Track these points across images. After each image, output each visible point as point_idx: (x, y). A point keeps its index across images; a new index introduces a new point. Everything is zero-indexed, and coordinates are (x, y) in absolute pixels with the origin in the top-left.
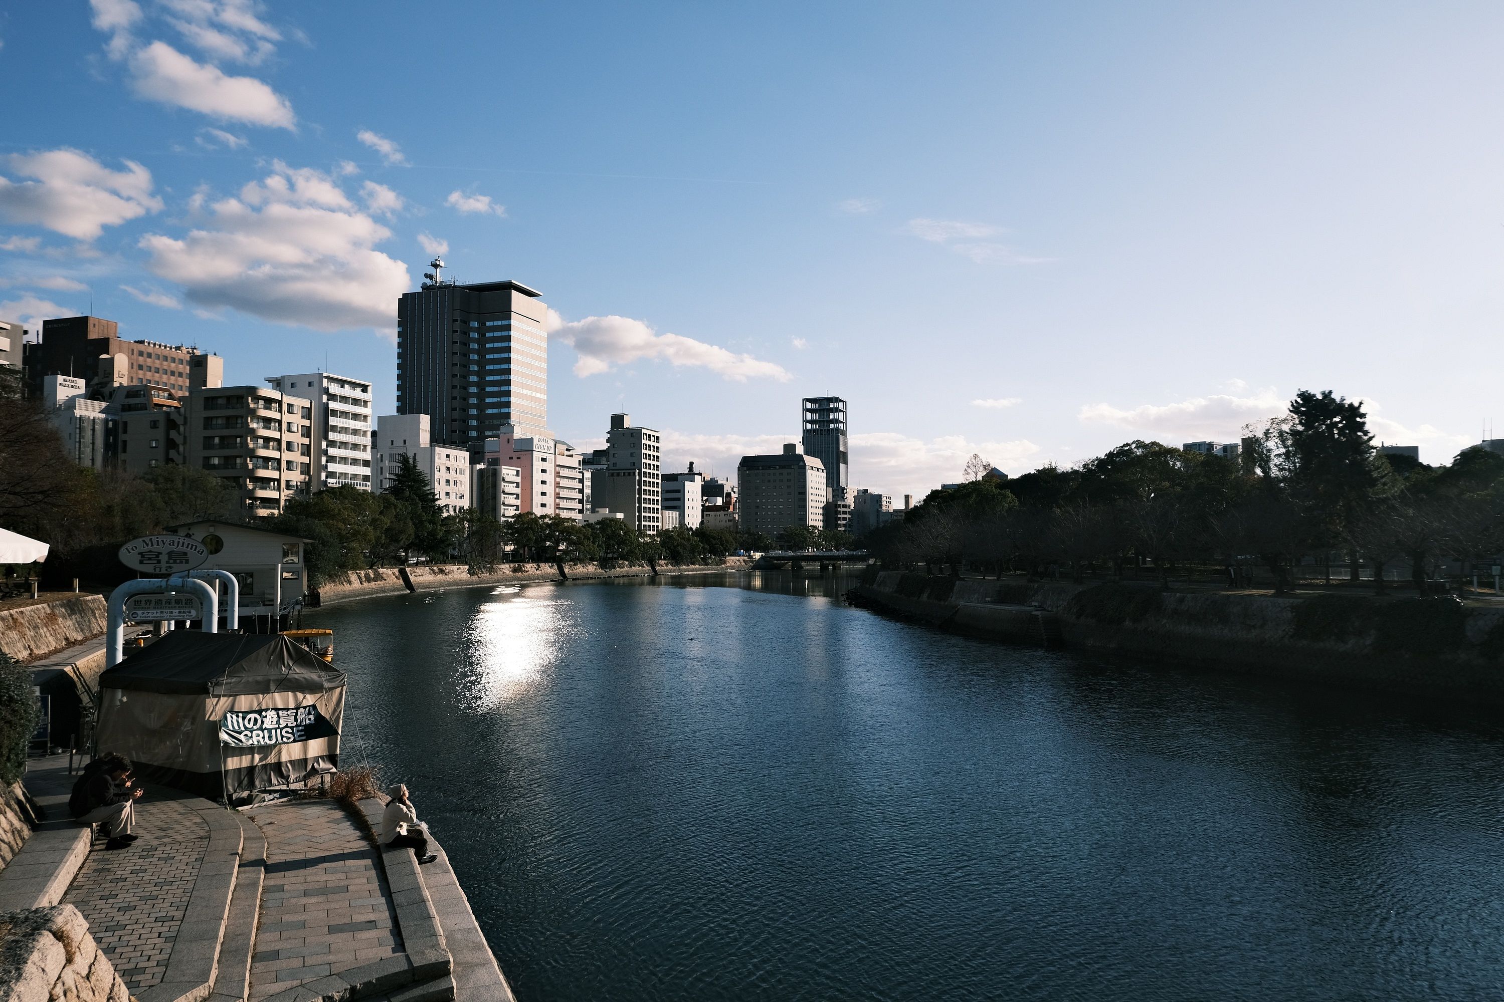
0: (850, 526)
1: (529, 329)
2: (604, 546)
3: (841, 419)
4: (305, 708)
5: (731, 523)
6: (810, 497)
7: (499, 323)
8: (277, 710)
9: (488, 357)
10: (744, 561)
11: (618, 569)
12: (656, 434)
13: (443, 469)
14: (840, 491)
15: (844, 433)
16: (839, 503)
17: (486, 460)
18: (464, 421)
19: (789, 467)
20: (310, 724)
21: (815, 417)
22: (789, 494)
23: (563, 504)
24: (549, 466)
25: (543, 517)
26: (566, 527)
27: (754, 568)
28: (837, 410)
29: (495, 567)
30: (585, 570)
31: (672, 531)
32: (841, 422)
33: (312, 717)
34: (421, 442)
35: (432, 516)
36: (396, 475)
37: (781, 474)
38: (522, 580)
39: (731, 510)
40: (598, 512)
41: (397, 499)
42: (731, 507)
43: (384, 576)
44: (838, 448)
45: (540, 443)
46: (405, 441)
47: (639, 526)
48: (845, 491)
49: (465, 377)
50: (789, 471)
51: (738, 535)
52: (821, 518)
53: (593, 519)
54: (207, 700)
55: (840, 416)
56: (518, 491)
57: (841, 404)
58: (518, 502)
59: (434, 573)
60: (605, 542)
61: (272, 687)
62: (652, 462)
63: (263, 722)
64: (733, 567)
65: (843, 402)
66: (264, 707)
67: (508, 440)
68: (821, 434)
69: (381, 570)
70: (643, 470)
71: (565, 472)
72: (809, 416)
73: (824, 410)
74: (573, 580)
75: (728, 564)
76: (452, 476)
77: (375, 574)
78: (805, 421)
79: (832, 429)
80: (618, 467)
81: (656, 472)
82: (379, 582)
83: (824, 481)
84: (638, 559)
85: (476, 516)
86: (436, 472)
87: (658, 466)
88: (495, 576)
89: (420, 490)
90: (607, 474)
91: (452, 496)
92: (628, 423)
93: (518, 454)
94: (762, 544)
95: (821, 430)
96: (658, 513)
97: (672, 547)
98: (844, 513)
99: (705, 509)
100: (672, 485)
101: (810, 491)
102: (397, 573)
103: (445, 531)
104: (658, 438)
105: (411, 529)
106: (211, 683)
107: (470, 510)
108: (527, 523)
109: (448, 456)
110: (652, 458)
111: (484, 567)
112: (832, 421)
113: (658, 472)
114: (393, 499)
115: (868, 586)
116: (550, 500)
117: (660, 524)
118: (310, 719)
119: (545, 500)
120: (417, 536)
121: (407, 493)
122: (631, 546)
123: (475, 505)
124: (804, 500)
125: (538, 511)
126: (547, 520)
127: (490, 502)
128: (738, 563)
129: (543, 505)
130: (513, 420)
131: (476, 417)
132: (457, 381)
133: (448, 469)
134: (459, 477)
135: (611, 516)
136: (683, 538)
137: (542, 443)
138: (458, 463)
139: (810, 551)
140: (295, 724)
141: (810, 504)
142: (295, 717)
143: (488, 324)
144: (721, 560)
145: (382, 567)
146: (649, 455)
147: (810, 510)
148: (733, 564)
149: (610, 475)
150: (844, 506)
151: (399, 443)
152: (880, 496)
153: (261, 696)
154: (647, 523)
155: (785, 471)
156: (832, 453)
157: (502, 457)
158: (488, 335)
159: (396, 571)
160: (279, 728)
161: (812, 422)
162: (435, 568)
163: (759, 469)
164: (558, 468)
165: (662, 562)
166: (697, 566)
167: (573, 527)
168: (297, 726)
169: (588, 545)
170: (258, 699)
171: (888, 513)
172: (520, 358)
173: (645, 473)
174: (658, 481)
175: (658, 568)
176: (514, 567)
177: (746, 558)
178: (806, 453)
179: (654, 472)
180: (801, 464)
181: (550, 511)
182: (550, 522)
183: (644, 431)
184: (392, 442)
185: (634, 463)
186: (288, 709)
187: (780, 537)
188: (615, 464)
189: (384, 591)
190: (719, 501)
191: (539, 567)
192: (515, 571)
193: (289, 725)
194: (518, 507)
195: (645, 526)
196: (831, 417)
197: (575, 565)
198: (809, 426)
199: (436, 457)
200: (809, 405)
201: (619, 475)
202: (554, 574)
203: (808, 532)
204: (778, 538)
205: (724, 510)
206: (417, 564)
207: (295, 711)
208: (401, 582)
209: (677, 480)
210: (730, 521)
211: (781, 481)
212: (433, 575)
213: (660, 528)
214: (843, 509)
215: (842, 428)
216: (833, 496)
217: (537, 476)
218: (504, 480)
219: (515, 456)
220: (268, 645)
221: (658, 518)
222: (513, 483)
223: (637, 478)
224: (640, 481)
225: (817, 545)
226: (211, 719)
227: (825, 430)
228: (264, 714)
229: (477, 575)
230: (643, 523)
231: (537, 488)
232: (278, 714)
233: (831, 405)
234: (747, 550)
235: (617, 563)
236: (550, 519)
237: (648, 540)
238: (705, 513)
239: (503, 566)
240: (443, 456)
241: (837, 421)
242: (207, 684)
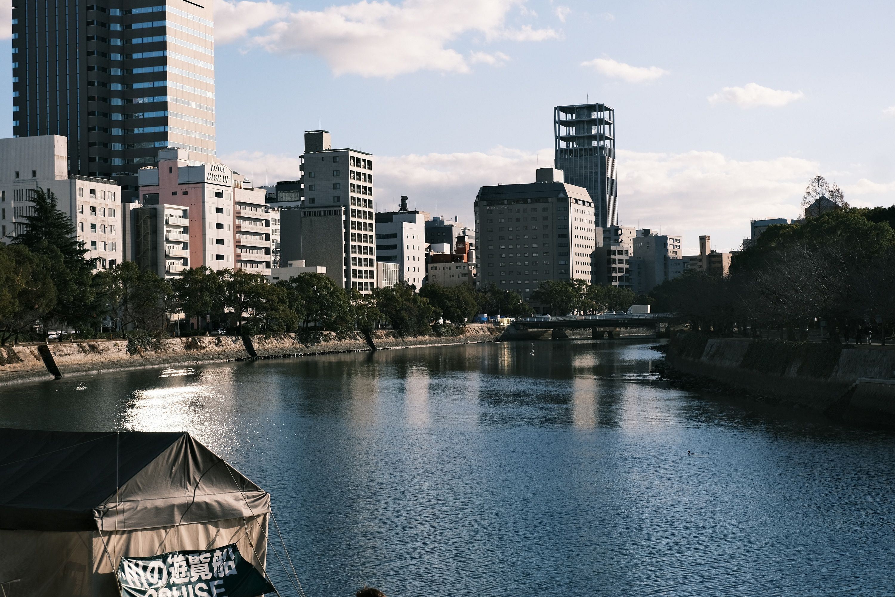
0: (628, 279)
1: (190, 17)
2: (304, 311)
3: (607, 134)
4: (221, 549)
5: (466, 279)
6: (574, 241)
7: (149, 10)
8: (185, 553)
9: (135, 56)
10: (489, 329)
11: (323, 343)
12: (367, 158)
13: (87, 210)
14: (613, 232)
15: (612, 154)
16: (613, 248)
17: (141, 197)
18: (105, 145)
19: (545, 200)
20: (231, 576)
21: (572, 131)
22: (545, 236)
23: (246, 255)
24: (226, 204)
25: (221, 273)
26: (252, 287)
27: (502, 339)
28: (601, 122)
29: (162, 341)
30: (279, 345)
31: (393, 290)
32: (607, 138)
33: (232, 564)
34: (57, 173)
35: (80, 274)
36: (28, 218)
37: (534, 210)
38: (198, 360)
39: (465, 260)
40: (291, 265)
41: (32, 251)
42: (465, 256)
43: (21, 356)
44: (603, 173)
45: (214, 172)
46: (34, 173)
47: (347, 283)
48: (620, 232)
49: (105, 85)
50: (545, 205)
51: (480, 294)
52: (589, 268)
53: (285, 275)
54: (95, 540)
55: (606, 130)
56: (186, 238)
57: (606, 113)
58: (186, 254)
59: (84, 351)
60: (304, 306)
61: (177, 517)
62: (362, 196)
63: (169, 574)
64: (474, 338)
65: (609, 110)
66: (168, 550)
67: (171, 168)
68: (581, 155)
69: (16, 349)
70: (351, 207)
71: (246, 212)
72: (563, 131)
73: (583, 122)
74: (265, 358)
75: (468, 334)
76: (99, 219)
77: (8, 354)
78: (559, 138)
79: (595, 148)
80: (316, 204)
81: (368, 210)
82: (14, 365)
83: (593, 218)
84: (350, 329)
85: (135, 273)
86: (78, 214)
87: (370, 202)
88: (162, 355)
89: (62, 238)
90: (302, 214)
91: (100, 245)
92: (329, 143)
93: (184, 188)
94: (511, 307)
95: (581, 150)
96: (372, 266)
97: (394, 312)
98: (620, 262)
99: (430, 260)
100: (388, 228)
101: (573, 232)
102: (36, 352)
103: (97, 294)
104: (370, 163)
105: (53, 293)
106: (99, 512)
107: (125, 265)
108: (202, 281)
109: (93, 192)
110: (362, 190)
111: (149, 343)
112: (595, 137)
113: (370, 210)
114: (26, 250)
115: (690, 359)
116: (228, 250)
117: (374, 281)
118: (230, 568)
119: (221, 249)
120: (60, 302)
121: (45, 242)
122: (339, 311)
123: (129, 259)
124: (567, 245)
125: (214, 265)
126: (226, 277)
127: (149, 254)
128: (481, 333)
129: (220, 257)
130: (172, 141)
131: (122, 140)
132: (94, 91)
133: (93, 209)
134: (110, 221)
135: (310, 270)
136: (408, 300)
137: (216, 173)
138: (106, 201)
139: (577, 315)
140: (210, 577)
141: (574, 250)
142: (210, 563)
143: (134, 11)
144: (458, 328)
145: (16, 344)
146: (359, 186)
147: (574, 259)
148: (474, 334)
149: (307, 214)
150: (620, 252)
151: (26, 175)
152: (665, 238)
153: (163, 531)
154: (358, 280)
155: (539, 206)
156: (596, 181)
157: (162, 193)
158: (135, 26)
159: (35, 348)
160: (190, 582)
161: (566, 139)
162: (85, 345)
163: (503, 204)
164: (237, 207)
165: (381, 332)
166: (427, 338)
167: (263, 286)
168: (213, 579)
169: (284, 311)
170: (159, 536)
171: (676, 262)
172: (178, 57)
173: (353, 211)
174: (371, 222)
175: (375, 341)
176: (187, 341)
177: (491, 325)
178: (566, 181)
179: (365, 209)
180: (562, 195)
181: (228, 264)
182: (231, 279)
183: (351, 154)
184: (17, 174)
185: (338, 198)
186: (199, 553)
187: (535, 296)
188: (312, 200)
189: (22, 377)
190: (447, 249)
191: (219, 341)
192: (188, 347)
193: (204, 578)
194: (186, 259)
195: (354, 283)
196: (594, 131)
197: (266, 338)
198: (563, 145)
199: (78, 193)
200: (563, 116)
201: (319, 214)
202: (239, 351)
203: (574, 288)
204: (531, 297)
205: (456, 261)
206: (60, 339)
207: (209, 555)
208: (42, 363)
209: (391, 221)
210: (464, 275)
211: (534, 219)
212: (83, 354)
213: (375, 286)
214: (618, 257)
215: (608, 146)
216: (604, 239)
217: (211, 218)
218: (167, 223)
219: (180, 190)
220: (168, 451)
221: (372, 272)
222: (178, 227)
223: (343, 218)
224: (346, 222)
225: (584, 307)
226: (100, 571)
227: (585, 149)
228: (169, 560)
229: (139, 353)
230: (353, 280)
231: (212, 234)
232: (187, 561)
233: (594, 115)
234: (492, 314)
235: (322, 334)
236: (232, 276)
237: (360, 301)
238: (430, 265)
239: (172, 341)
240: (87, 192)
241: (602, 137)
242: (93, 516)
